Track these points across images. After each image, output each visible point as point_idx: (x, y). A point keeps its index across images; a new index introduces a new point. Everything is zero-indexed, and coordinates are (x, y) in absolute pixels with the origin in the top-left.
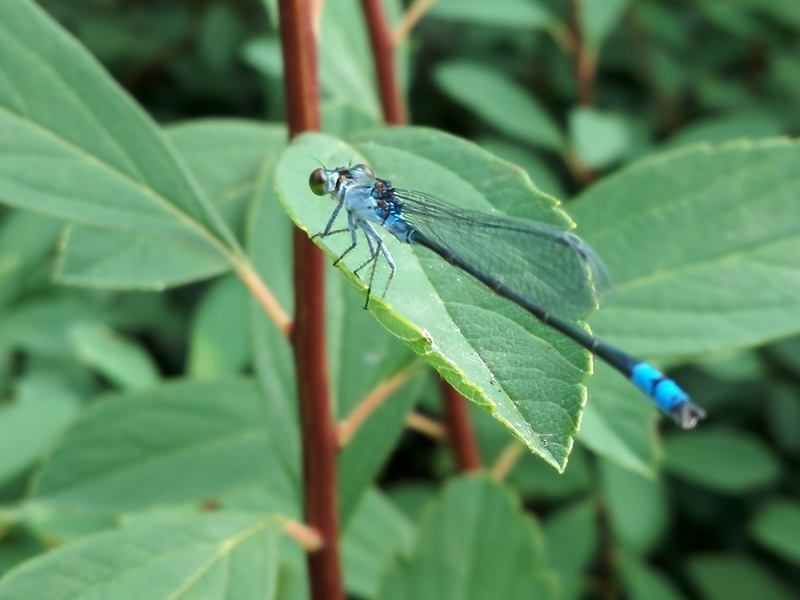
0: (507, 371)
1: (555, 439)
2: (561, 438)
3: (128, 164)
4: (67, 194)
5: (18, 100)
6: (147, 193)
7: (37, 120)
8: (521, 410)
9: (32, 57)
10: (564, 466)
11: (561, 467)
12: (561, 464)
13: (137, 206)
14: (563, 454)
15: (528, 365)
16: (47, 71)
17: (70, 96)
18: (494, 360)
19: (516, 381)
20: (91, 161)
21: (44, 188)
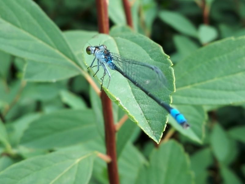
0: (147, 111)
1: (158, 133)
2: (159, 133)
3: (52, 43)
4: (32, 52)
5: (19, 23)
6: (57, 52)
7: (24, 29)
8: (149, 123)
9: (23, 10)
10: (159, 142)
11: (158, 142)
12: (158, 141)
13: (53, 55)
14: (159, 138)
15: (153, 109)
16: (28, 14)
17: (35, 22)
18: (143, 107)
19: (149, 114)
20: (40, 42)
21: (25, 50)
